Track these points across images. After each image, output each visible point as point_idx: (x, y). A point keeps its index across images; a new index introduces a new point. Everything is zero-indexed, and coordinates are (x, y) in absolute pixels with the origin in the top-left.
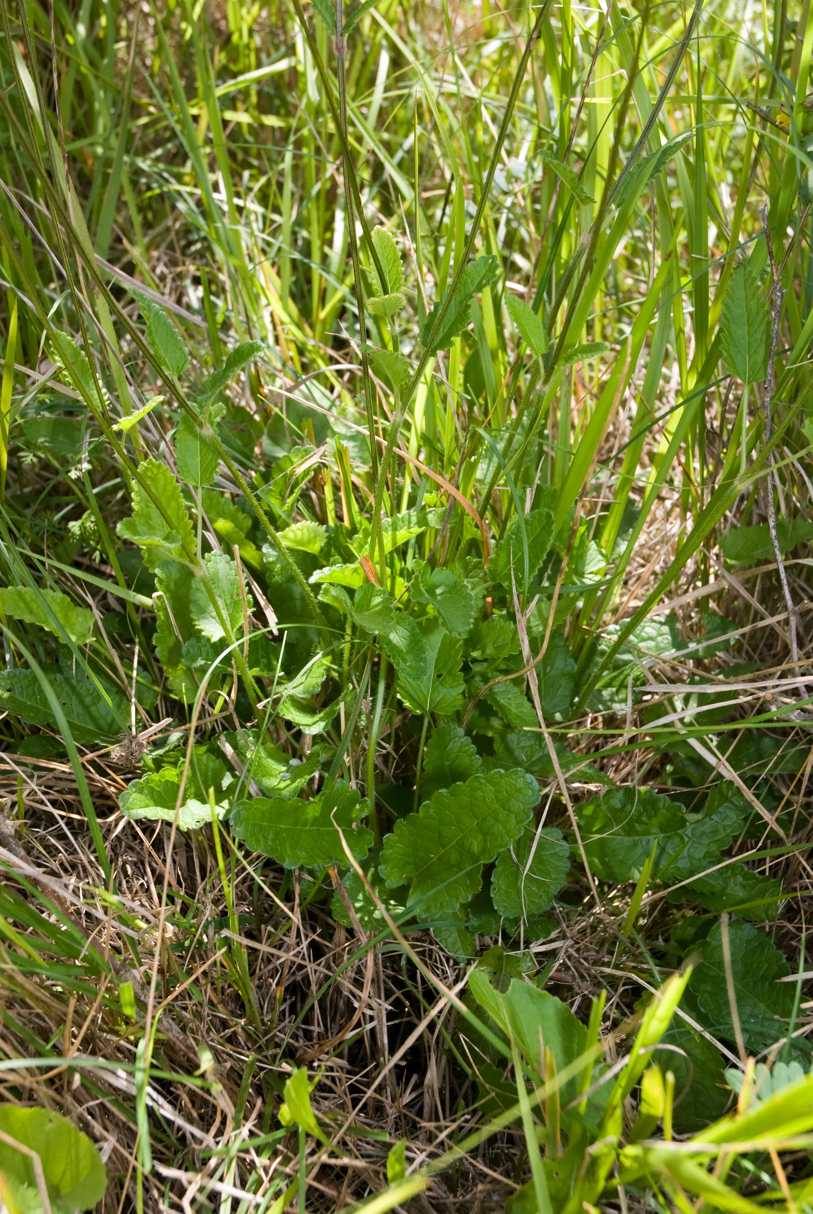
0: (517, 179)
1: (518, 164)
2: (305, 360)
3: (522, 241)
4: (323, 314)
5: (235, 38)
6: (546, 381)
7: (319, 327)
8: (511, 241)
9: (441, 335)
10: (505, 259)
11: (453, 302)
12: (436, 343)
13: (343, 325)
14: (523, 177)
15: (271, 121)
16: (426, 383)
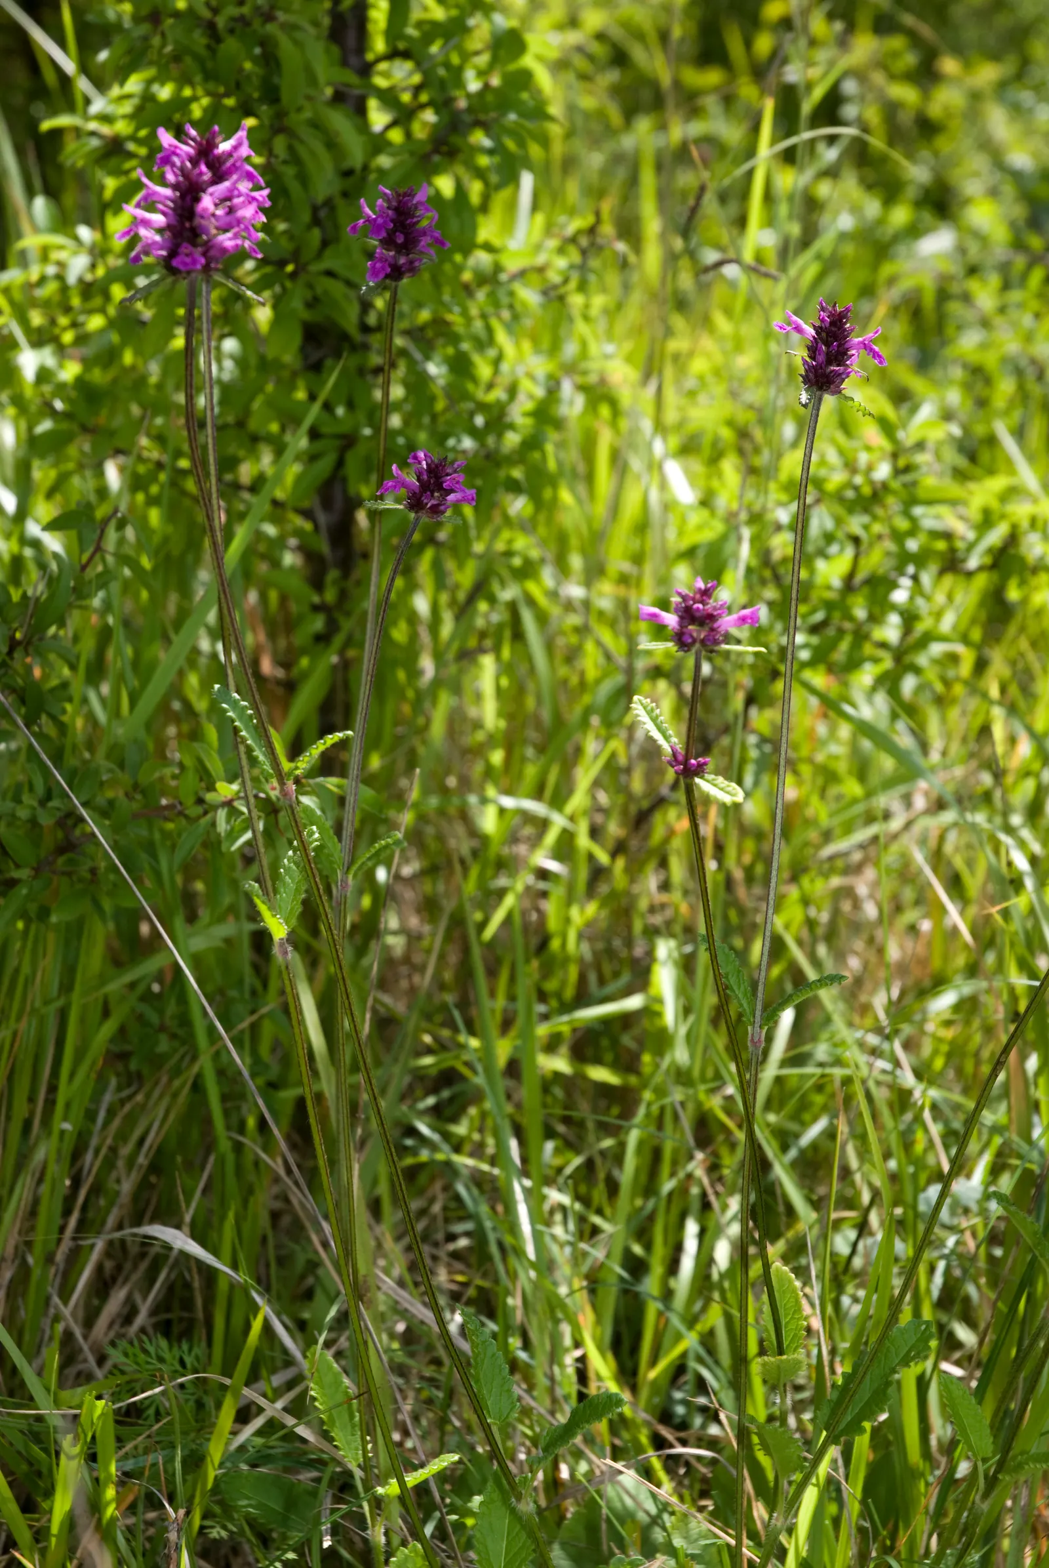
0: (966, 1211)
1: (970, 1187)
2: (617, 1442)
3: (967, 1300)
4: (653, 1374)
5: (555, 944)
6: (986, 1496)
7: (644, 1393)
8: (950, 1299)
9: (849, 1418)
10: (941, 1327)
11: (868, 1377)
12: (842, 1426)
13: (678, 1395)
14: (974, 1207)
15: (600, 1074)
16: (817, 1485)
